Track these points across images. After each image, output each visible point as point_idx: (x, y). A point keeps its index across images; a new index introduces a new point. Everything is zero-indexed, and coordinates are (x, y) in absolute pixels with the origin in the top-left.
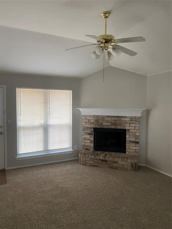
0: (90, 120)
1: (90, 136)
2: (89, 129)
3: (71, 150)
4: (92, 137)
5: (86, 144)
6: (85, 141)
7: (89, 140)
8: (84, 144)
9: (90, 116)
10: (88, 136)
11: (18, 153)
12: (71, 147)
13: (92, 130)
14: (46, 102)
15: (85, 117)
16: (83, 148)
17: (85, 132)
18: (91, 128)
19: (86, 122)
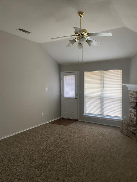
0: (134, 95)
1: (134, 110)
2: (133, 103)
3: (122, 119)
4: (135, 111)
5: (132, 117)
6: (131, 113)
7: (133, 113)
8: (130, 116)
9: (134, 91)
10: (132, 110)
11: (84, 112)
12: (122, 116)
13: (135, 104)
14: (102, 80)
15: (131, 93)
16: (129, 119)
17: (131, 106)
18: (135, 103)
19: (131, 97)
